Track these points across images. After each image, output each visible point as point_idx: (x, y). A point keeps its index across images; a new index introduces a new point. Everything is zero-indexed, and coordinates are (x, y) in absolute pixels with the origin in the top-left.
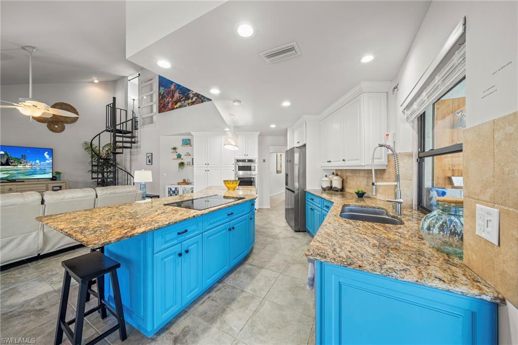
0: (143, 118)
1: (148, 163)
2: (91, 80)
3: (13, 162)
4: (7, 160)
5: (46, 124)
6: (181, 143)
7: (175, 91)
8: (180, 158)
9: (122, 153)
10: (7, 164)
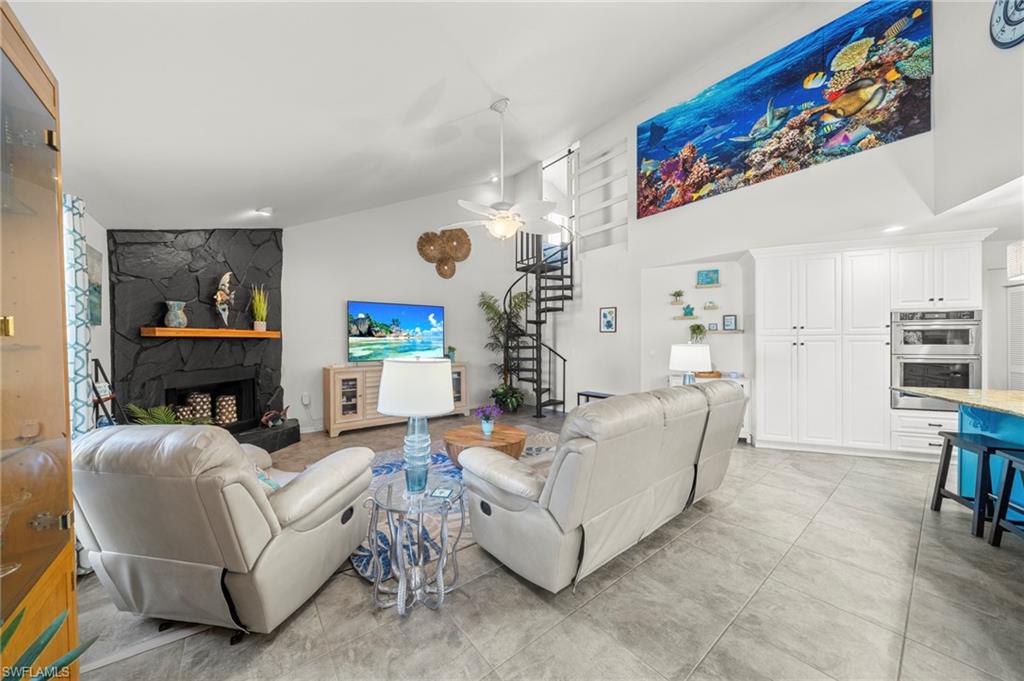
0: (583, 237)
1: (604, 329)
2: (488, 179)
3: (378, 331)
4: (369, 328)
5: (435, 265)
6: (693, 281)
7: (694, 160)
8: (692, 314)
9: (562, 309)
10: (369, 333)
